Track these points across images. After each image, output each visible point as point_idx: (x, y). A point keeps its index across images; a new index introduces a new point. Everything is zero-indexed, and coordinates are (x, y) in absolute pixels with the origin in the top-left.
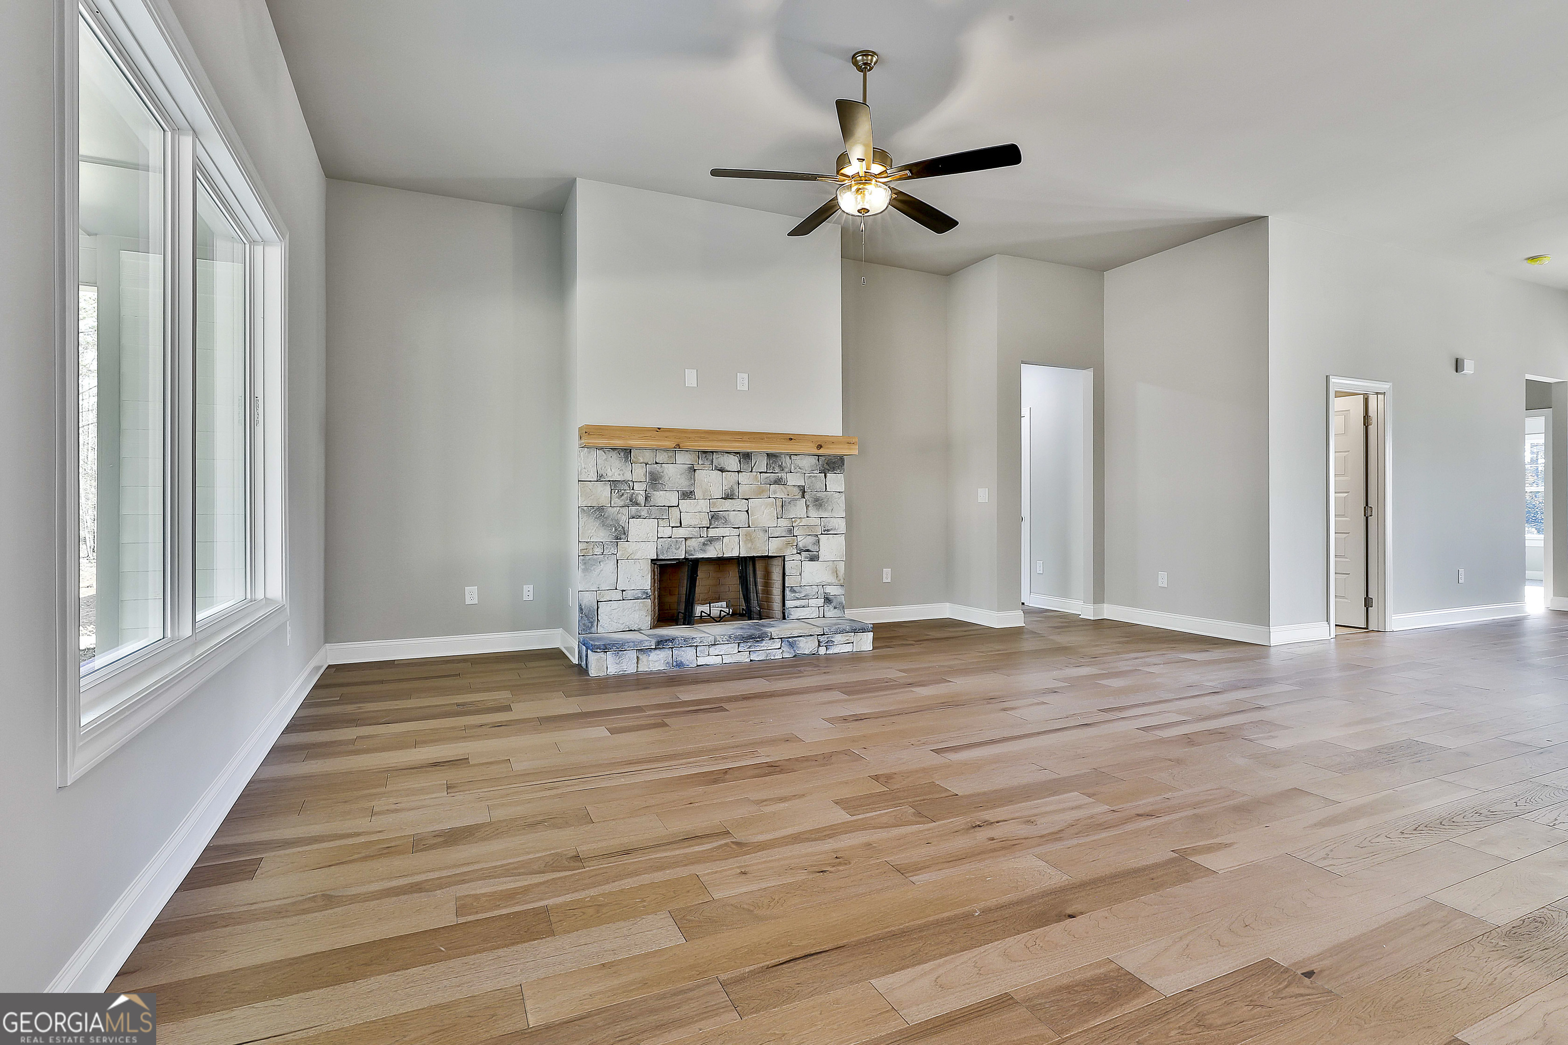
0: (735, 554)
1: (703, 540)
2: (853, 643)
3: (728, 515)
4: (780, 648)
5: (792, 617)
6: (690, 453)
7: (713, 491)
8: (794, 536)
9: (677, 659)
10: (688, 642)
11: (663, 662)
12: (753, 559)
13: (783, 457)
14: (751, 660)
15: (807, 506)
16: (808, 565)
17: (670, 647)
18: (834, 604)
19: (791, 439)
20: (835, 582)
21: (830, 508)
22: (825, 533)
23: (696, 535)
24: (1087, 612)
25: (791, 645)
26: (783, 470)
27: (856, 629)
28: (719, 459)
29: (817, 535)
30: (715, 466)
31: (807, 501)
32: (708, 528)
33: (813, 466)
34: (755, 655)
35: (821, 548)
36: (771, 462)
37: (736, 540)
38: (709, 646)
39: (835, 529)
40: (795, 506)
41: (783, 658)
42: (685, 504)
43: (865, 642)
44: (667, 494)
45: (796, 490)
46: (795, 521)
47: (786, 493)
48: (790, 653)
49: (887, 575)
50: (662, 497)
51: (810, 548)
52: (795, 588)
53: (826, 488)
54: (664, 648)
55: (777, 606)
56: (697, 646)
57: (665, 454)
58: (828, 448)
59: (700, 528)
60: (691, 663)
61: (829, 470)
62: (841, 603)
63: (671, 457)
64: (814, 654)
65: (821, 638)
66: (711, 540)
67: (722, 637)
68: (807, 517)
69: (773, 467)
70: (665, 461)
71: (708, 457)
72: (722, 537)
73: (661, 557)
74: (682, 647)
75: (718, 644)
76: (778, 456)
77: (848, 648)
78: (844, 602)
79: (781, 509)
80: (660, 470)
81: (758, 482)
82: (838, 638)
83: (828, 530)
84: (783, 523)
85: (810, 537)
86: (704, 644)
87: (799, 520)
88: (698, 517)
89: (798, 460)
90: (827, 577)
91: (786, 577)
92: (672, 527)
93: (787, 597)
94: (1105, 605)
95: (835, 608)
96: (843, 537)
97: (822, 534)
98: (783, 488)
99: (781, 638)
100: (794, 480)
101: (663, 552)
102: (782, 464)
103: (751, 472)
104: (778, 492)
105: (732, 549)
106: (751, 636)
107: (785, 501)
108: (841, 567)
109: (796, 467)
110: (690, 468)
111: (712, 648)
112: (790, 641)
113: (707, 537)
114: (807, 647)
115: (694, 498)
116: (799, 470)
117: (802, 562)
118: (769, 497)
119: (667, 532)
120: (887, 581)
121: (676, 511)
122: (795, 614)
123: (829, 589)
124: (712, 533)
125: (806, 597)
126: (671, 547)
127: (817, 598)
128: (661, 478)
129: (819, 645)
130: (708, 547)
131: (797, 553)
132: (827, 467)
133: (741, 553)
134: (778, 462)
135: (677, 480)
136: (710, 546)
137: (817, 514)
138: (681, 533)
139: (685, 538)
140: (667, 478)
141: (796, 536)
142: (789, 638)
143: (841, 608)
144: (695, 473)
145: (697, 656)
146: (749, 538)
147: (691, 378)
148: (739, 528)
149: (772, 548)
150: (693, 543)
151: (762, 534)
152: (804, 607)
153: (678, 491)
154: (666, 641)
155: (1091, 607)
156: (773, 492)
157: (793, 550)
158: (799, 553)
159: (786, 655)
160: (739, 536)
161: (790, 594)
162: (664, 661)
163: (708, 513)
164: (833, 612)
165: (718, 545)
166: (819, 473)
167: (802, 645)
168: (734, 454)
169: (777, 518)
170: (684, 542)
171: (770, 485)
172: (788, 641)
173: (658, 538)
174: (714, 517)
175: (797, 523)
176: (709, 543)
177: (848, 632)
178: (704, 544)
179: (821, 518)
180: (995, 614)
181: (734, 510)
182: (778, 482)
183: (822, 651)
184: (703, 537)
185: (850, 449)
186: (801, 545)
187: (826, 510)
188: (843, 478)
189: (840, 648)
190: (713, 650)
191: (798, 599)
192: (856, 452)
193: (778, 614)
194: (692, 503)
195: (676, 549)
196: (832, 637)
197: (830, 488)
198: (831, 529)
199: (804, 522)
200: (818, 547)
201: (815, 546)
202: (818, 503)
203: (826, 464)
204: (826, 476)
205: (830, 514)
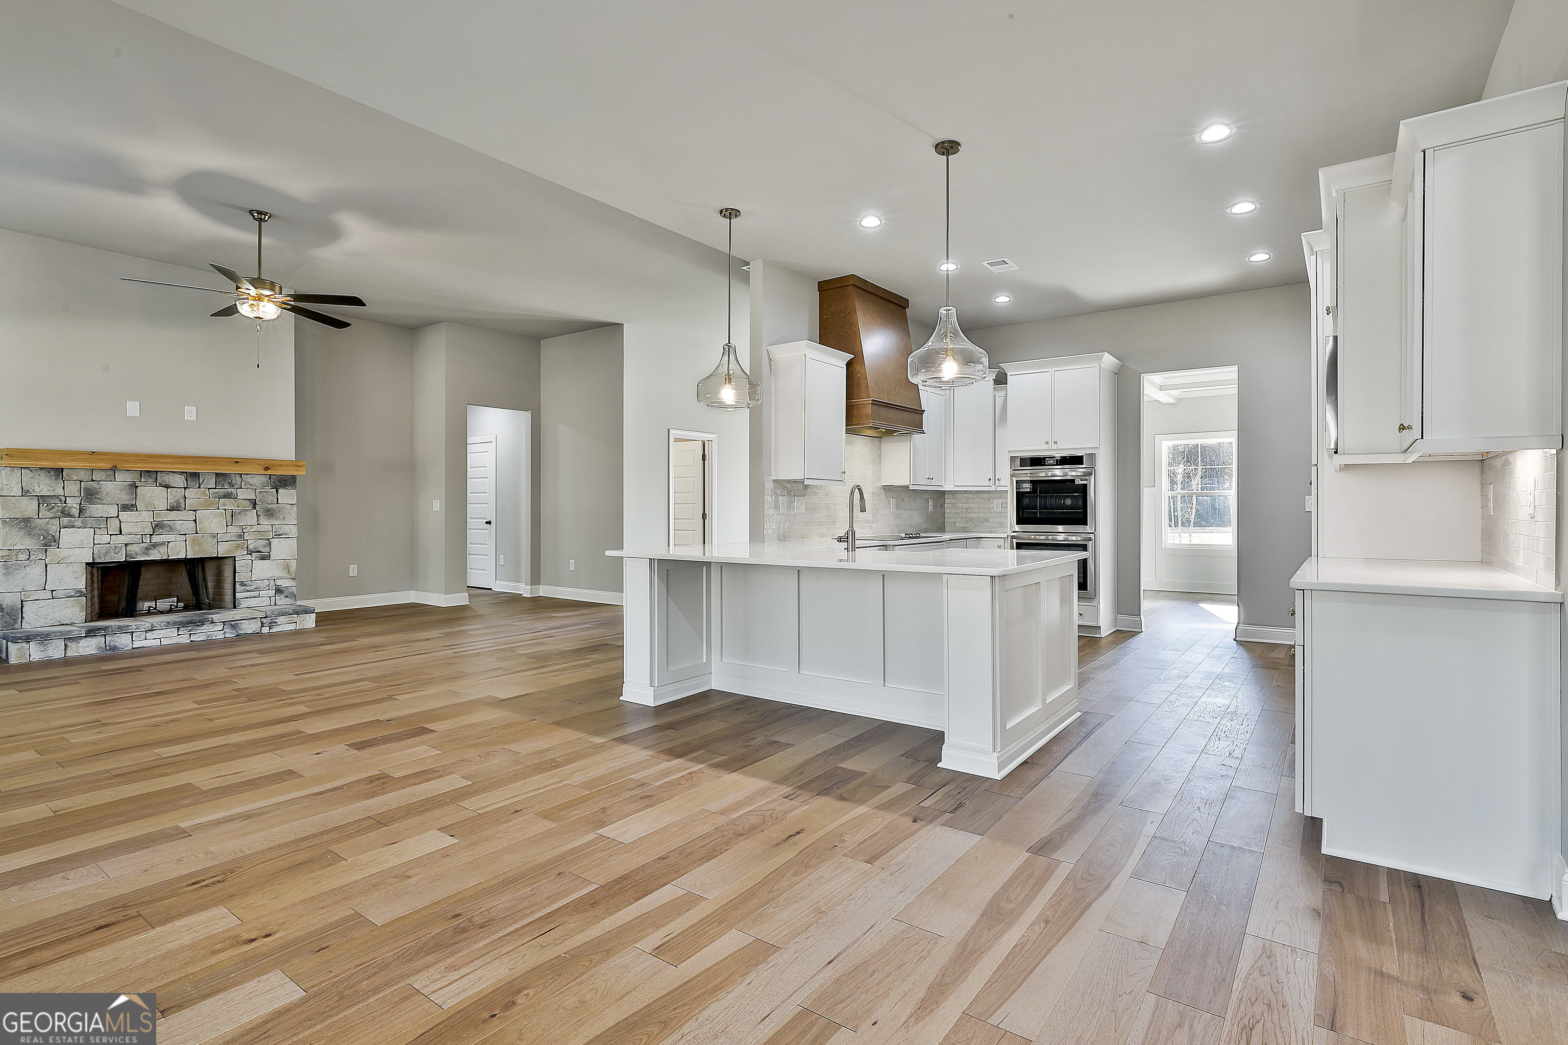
0: (182, 556)
1: (146, 546)
2: (296, 622)
3: (174, 524)
4: (223, 630)
5: (241, 606)
6: (131, 473)
7: (157, 504)
8: (244, 540)
9: (110, 643)
10: (122, 630)
11: (94, 647)
12: (202, 561)
13: (233, 476)
14: (191, 641)
15: (258, 516)
16: (259, 564)
17: (102, 635)
18: (285, 594)
19: (237, 462)
20: (286, 577)
21: (281, 517)
22: (277, 537)
23: (138, 541)
24: (525, 590)
25: (234, 627)
26: (233, 486)
27: (299, 612)
28: (164, 477)
29: (269, 539)
30: (159, 483)
31: (258, 512)
32: (151, 535)
33: (264, 483)
34: (195, 636)
35: (272, 549)
36: (220, 480)
37: (182, 545)
38: (146, 631)
39: (287, 534)
40: (245, 515)
41: (225, 638)
42: (124, 516)
43: (310, 622)
44: (105, 507)
45: (247, 503)
46: (246, 528)
47: (236, 505)
48: (233, 633)
49: (353, 570)
50: (96, 510)
51: (260, 550)
52: (246, 583)
53: (278, 501)
54: (96, 635)
55: (228, 598)
56: (132, 632)
57: (103, 472)
58: (276, 470)
59: (142, 535)
60: (126, 647)
61: (281, 487)
62: (292, 593)
63: (110, 475)
64: (258, 633)
65: (264, 621)
66: (155, 546)
67: (160, 623)
68: (258, 524)
69: (223, 484)
70: (103, 478)
71: (151, 476)
72: (167, 543)
73: (98, 561)
74: (116, 634)
75: (156, 630)
76: (227, 475)
77: (292, 627)
78: (296, 592)
79: (230, 518)
80: (97, 487)
81: (207, 496)
82: (281, 619)
83: (279, 535)
84: (234, 530)
85: (261, 540)
86: (140, 630)
87: (249, 527)
88: (140, 526)
89: (249, 479)
90: (278, 572)
91: (237, 574)
92: (111, 535)
93: (237, 591)
94: (541, 586)
95: (286, 597)
96: (295, 540)
97: (273, 538)
98: (234, 502)
99: (223, 622)
100: (244, 494)
101: (100, 556)
102: (232, 481)
103: (199, 488)
104: (230, 505)
105: (178, 550)
106: (191, 621)
107: (235, 512)
108: (293, 564)
109: (247, 483)
110: (131, 485)
111: (149, 633)
112: (233, 625)
113: (150, 542)
114: (249, 627)
115: (136, 510)
116: (250, 486)
117: (252, 561)
118: (219, 509)
119: (106, 539)
120: (353, 575)
121: (115, 521)
122: (244, 604)
123: (279, 583)
124: (155, 539)
125: (257, 589)
126: (109, 552)
127: (269, 589)
128: (98, 493)
129: (262, 626)
130: (151, 551)
131: (248, 554)
132: (279, 484)
133: (188, 555)
134: (227, 480)
135: (117, 495)
136: (153, 550)
137: (268, 522)
138: (122, 539)
139: (125, 544)
140: (105, 493)
141: (247, 540)
142: (232, 621)
143: (293, 597)
144: (137, 489)
145: (132, 640)
146: (195, 542)
147: (133, 409)
148: (185, 534)
149: (222, 550)
150: (132, 549)
151: (210, 539)
152: (254, 597)
153: (118, 505)
154: (98, 629)
155: (529, 587)
156: (223, 504)
157: (244, 552)
158: (249, 554)
159: (228, 635)
160: (186, 541)
161: (240, 587)
162: (96, 647)
163: (152, 523)
164: (285, 600)
165: (163, 549)
166: (271, 489)
167: (244, 626)
168: (181, 473)
169: (227, 526)
170: (124, 548)
171: (220, 498)
172: (230, 624)
173: (94, 544)
174: (158, 527)
175: (247, 529)
176: (152, 547)
177: (291, 614)
178: (147, 548)
179: (272, 525)
180: (443, 596)
181: (182, 521)
182: (228, 496)
183: (265, 630)
184: (146, 542)
185: (298, 471)
186: (251, 547)
187: (277, 519)
188: (295, 493)
189: (283, 627)
190: (149, 635)
191: (248, 591)
192: (304, 473)
193: (231, 605)
194: (134, 514)
195: (115, 553)
196: (275, 619)
197: (282, 501)
198: (283, 534)
199: (255, 528)
200: (270, 549)
201: (266, 548)
202: (270, 513)
203: (275, 482)
204: (277, 492)
205: (282, 521)
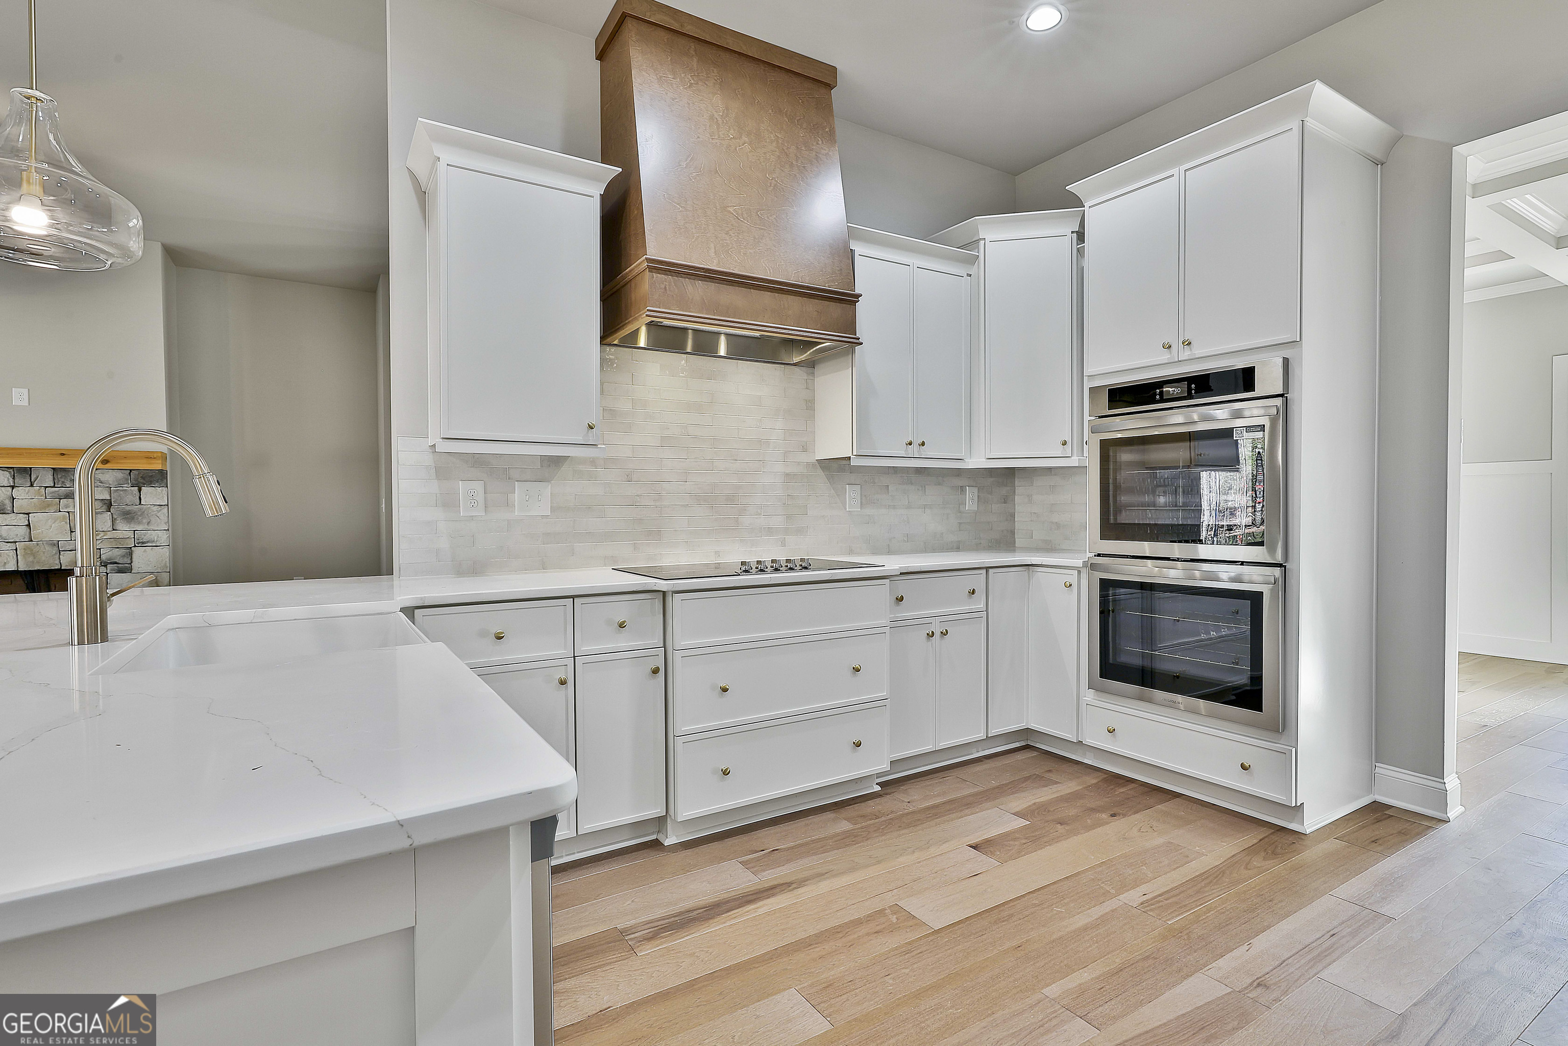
0: (11, 568)
3: (1, 529)
15: (113, 521)
19: (63, 455)
21: (145, 521)
22: (139, 545)
29: (129, 548)
31: (114, 515)
33: (120, 480)
35: (134, 560)
36: (60, 476)
37: (12, 555)
39: (154, 541)
51: (117, 561)
53: (140, 501)
58: (118, 463)
61: (144, 484)
68: (114, 530)
69: (64, 482)
76: (67, 471)
83: (143, 543)
85: (118, 549)
87: (102, 534)
96: (166, 550)
97: (135, 546)
103: (31, 486)
105: (5, 561)
116: (100, 484)
118: (59, 512)
132: (141, 480)
133: (19, 567)
137: (127, 527)
141: (99, 549)
146: (29, 551)
148: (16, 542)
149: (65, 561)
151: (49, 549)
156: (65, 506)
160: (16, 550)
166: (132, 487)
168: (6, 470)
169: (71, 532)
171: (60, 499)
175: (100, 536)
179: (133, 531)
181: (9, 526)
187: (139, 523)
197: (146, 501)
198: (148, 542)
199: (109, 535)
200: (131, 559)
201: (125, 558)
202: (129, 516)
203: (138, 478)
204: (140, 491)
205: (146, 526)
